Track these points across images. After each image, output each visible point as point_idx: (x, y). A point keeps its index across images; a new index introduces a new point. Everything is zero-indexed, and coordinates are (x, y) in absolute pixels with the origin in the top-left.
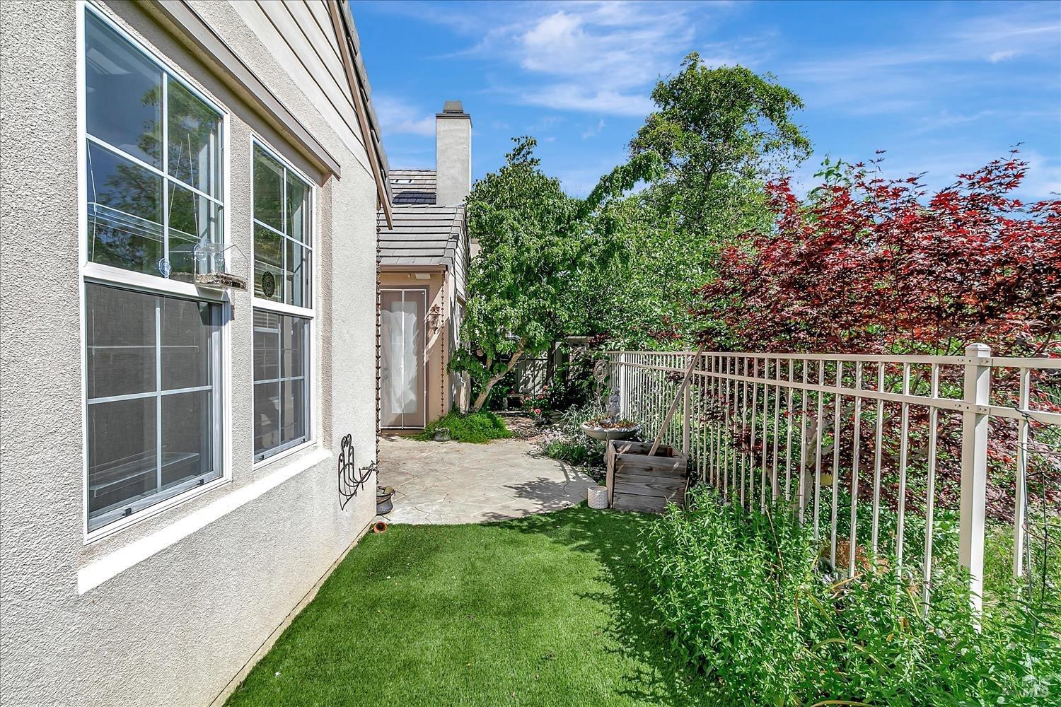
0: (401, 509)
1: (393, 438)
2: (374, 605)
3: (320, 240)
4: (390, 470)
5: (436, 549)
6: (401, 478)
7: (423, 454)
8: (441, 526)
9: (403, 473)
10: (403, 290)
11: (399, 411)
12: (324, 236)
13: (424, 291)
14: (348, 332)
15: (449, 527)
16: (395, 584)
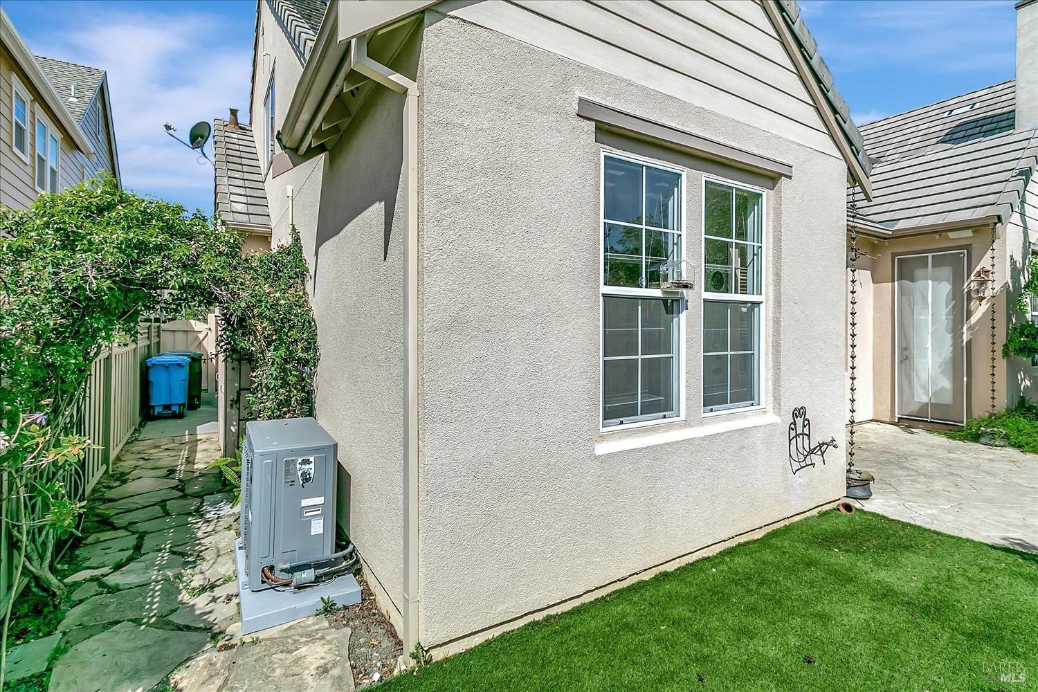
0: (883, 501)
1: (913, 430)
2: (810, 564)
3: (771, 235)
4: (891, 462)
5: (907, 548)
6: (904, 473)
7: (950, 455)
8: (926, 530)
9: (907, 468)
10: (930, 255)
11: (925, 399)
12: (774, 231)
13: (961, 253)
14: (802, 312)
15: (939, 534)
16: (840, 558)
